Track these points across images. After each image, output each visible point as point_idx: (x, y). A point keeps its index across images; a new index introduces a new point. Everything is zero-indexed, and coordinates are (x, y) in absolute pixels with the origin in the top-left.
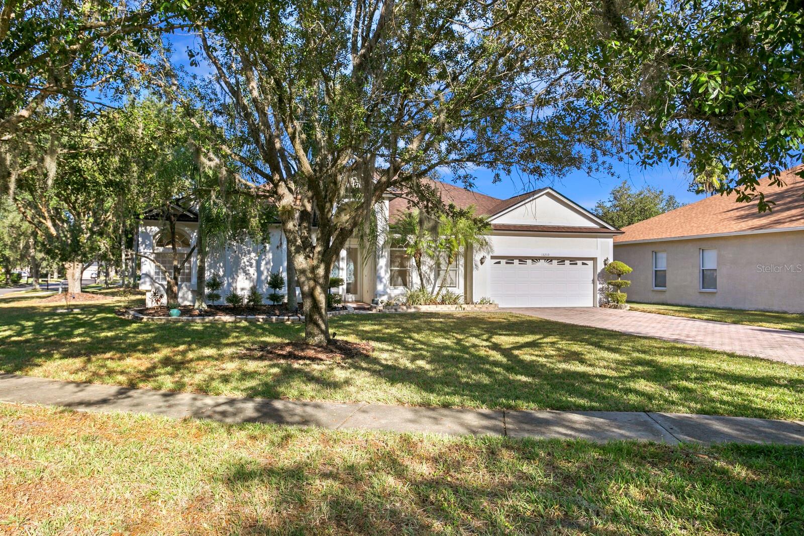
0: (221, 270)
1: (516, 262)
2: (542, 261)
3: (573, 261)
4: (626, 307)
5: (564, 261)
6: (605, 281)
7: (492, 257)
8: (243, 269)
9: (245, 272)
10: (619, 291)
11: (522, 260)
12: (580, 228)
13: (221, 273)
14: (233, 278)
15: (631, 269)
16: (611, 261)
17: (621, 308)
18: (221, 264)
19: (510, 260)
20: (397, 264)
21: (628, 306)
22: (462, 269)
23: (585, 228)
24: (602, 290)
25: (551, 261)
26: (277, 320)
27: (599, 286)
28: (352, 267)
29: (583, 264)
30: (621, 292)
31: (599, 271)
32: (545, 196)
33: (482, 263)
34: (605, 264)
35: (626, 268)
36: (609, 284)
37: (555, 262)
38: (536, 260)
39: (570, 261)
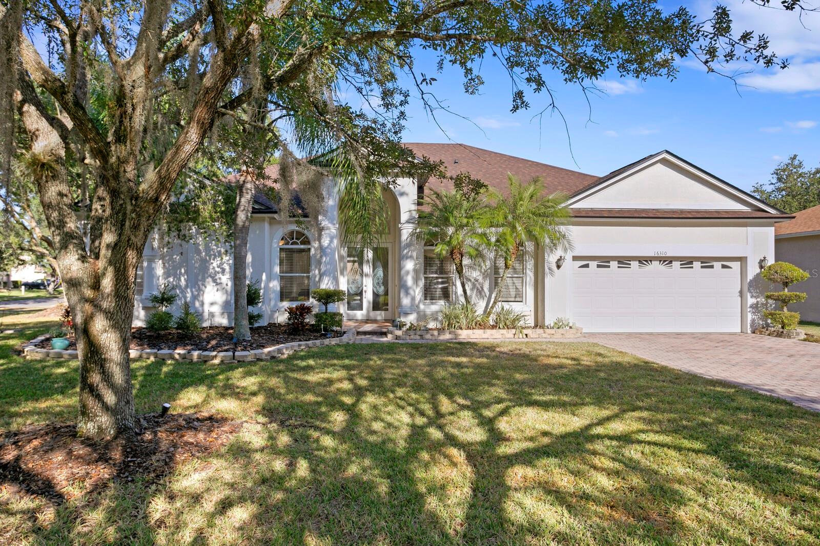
0: (182, 279)
1: (614, 264)
2: (656, 263)
3: (707, 262)
4: (798, 334)
5: (691, 263)
6: (762, 293)
7: (575, 258)
8: (213, 278)
9: (215, 281)
10: (785, 309)
11: (623, 261)
12: (717, 212)
13: (183, 282)
14: (199, 290)
15: (807, 275)
16: (771, 261)
17: (789, 337)
18: (183, 271)
19: (604, 262)
20: (435, 268)
21: (802, 331)
22: (530, 275)
23: (727, 212)
24: (755, 307)
25: (671, 262)
26: (199, 357)
27: (751, 301)
28: (380, 273)
29: (724, 267)
30: (788, 310)
31: (750, 276)
32: (659, 165)
33: (559, 267)
34: (761, 267)
35: (797, 272)
36: (768, 297)
37: (677, 264)
38: (646, 261)
39: (702, 263)
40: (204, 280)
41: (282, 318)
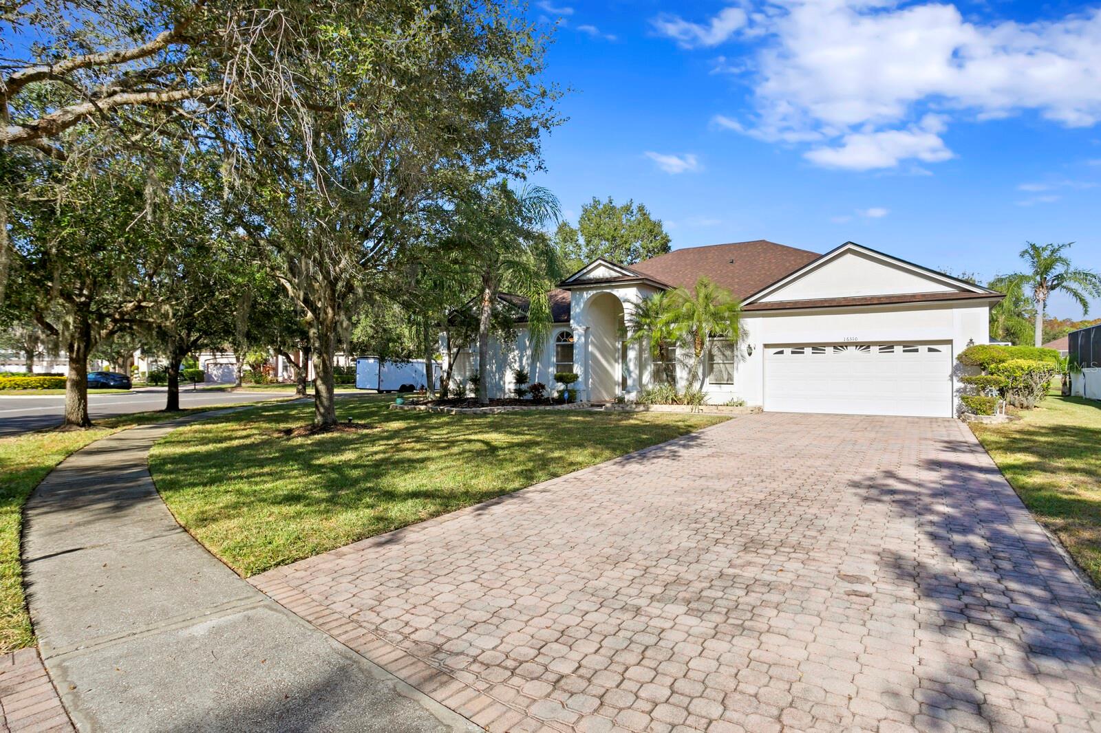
1: (808, 350)
2: (852, 349)
3: (910, 346)
5: (892, 347)
7: (764, 346)
10: (982, 393)
11: (817, 348)
12: (913, 295)
19: (798, 348)
25: (868, 347)
29: (930, 350)
33: (750, 354)
37: (875, 350)
38: (842, 347)
39: (904, 347)
40: (505, 366)
41: (556, 395)
